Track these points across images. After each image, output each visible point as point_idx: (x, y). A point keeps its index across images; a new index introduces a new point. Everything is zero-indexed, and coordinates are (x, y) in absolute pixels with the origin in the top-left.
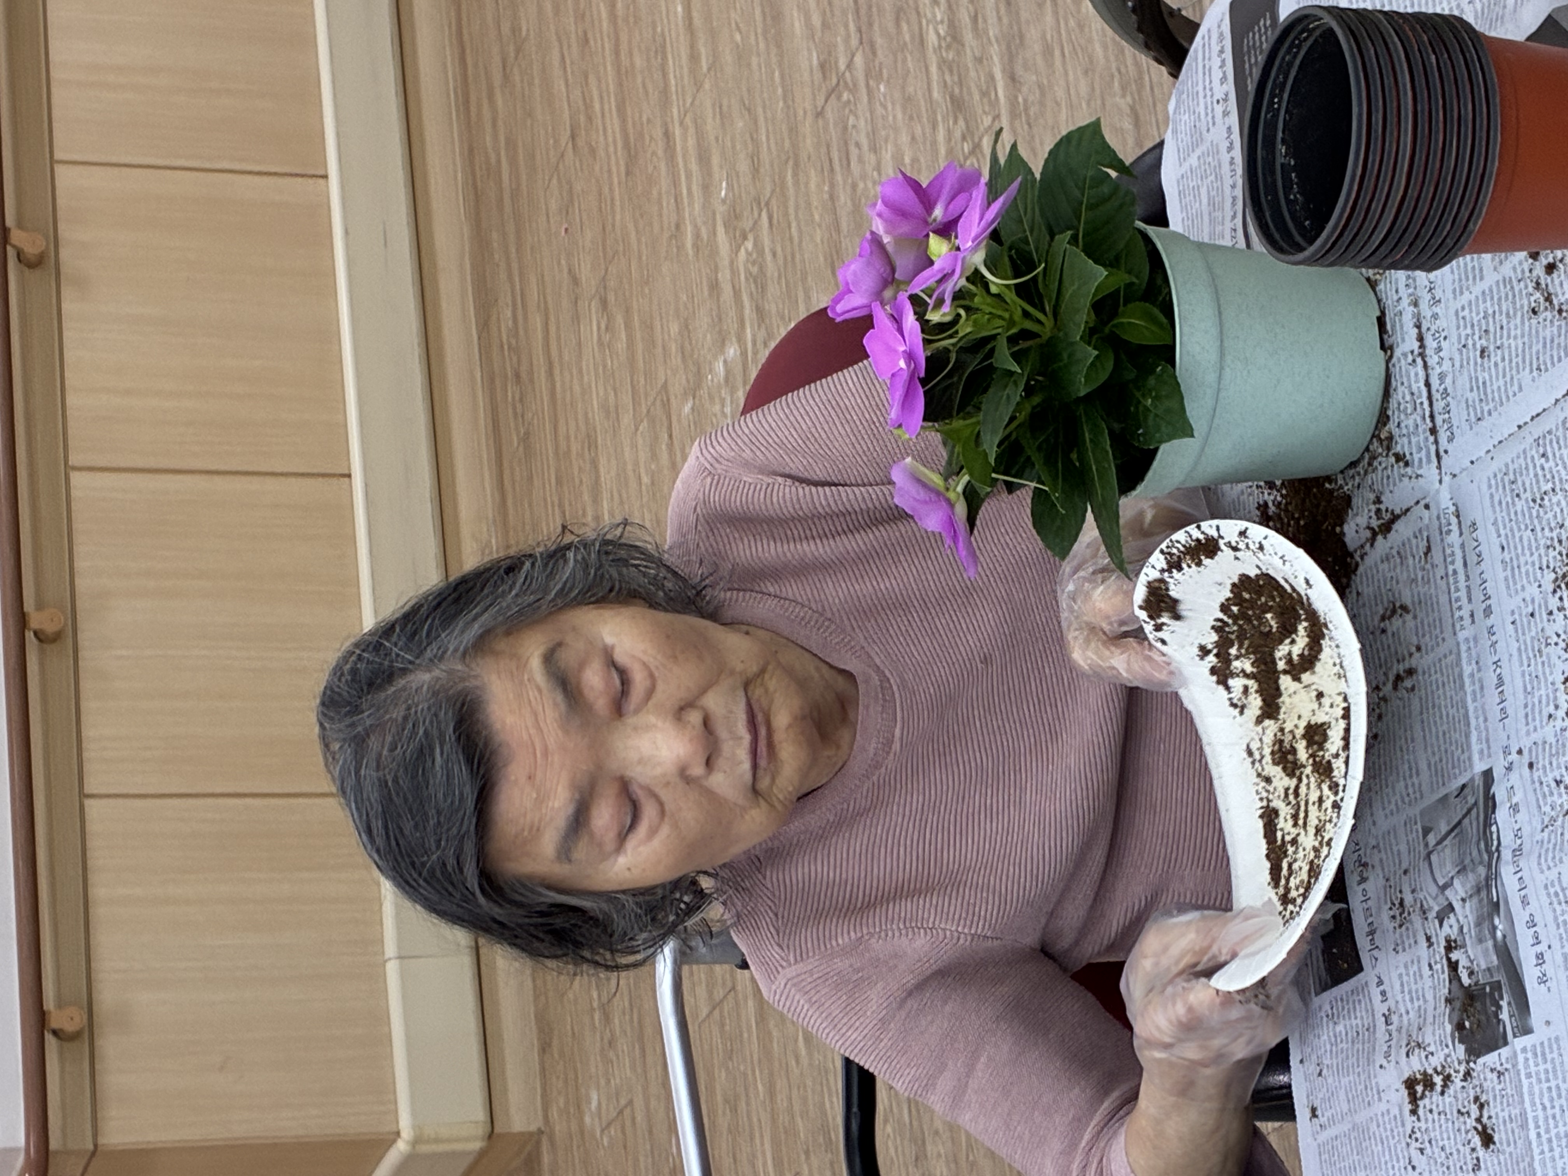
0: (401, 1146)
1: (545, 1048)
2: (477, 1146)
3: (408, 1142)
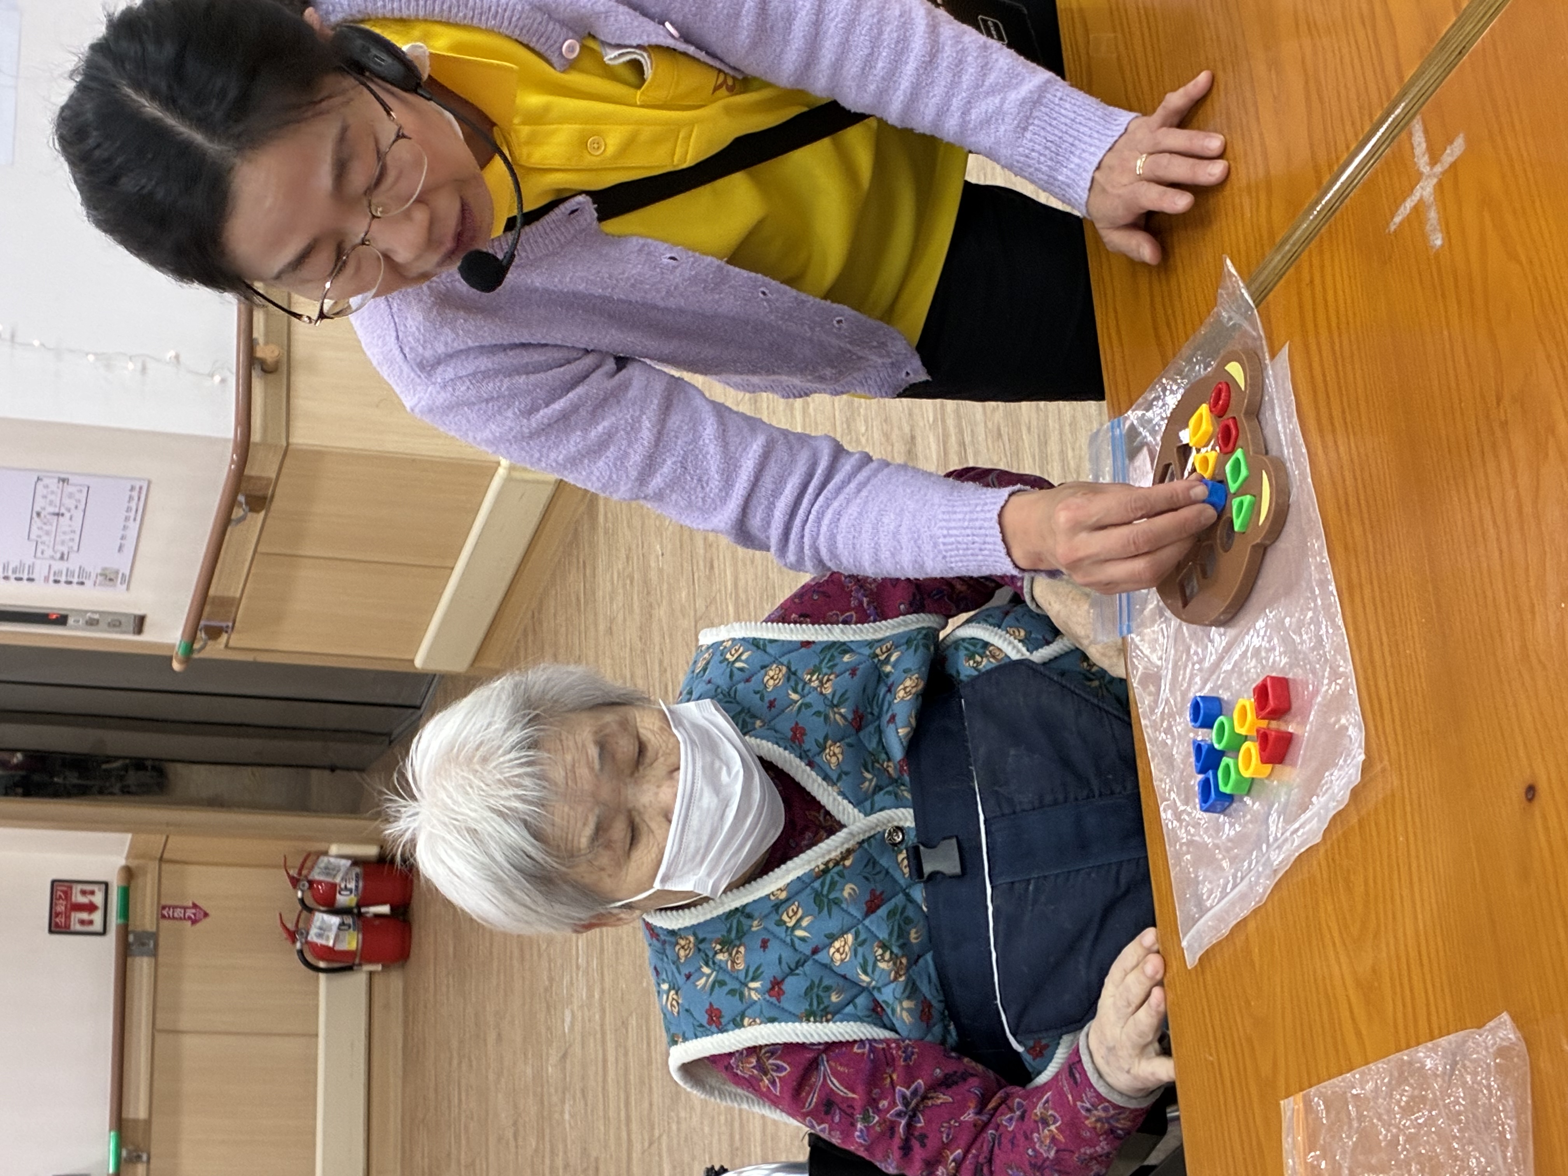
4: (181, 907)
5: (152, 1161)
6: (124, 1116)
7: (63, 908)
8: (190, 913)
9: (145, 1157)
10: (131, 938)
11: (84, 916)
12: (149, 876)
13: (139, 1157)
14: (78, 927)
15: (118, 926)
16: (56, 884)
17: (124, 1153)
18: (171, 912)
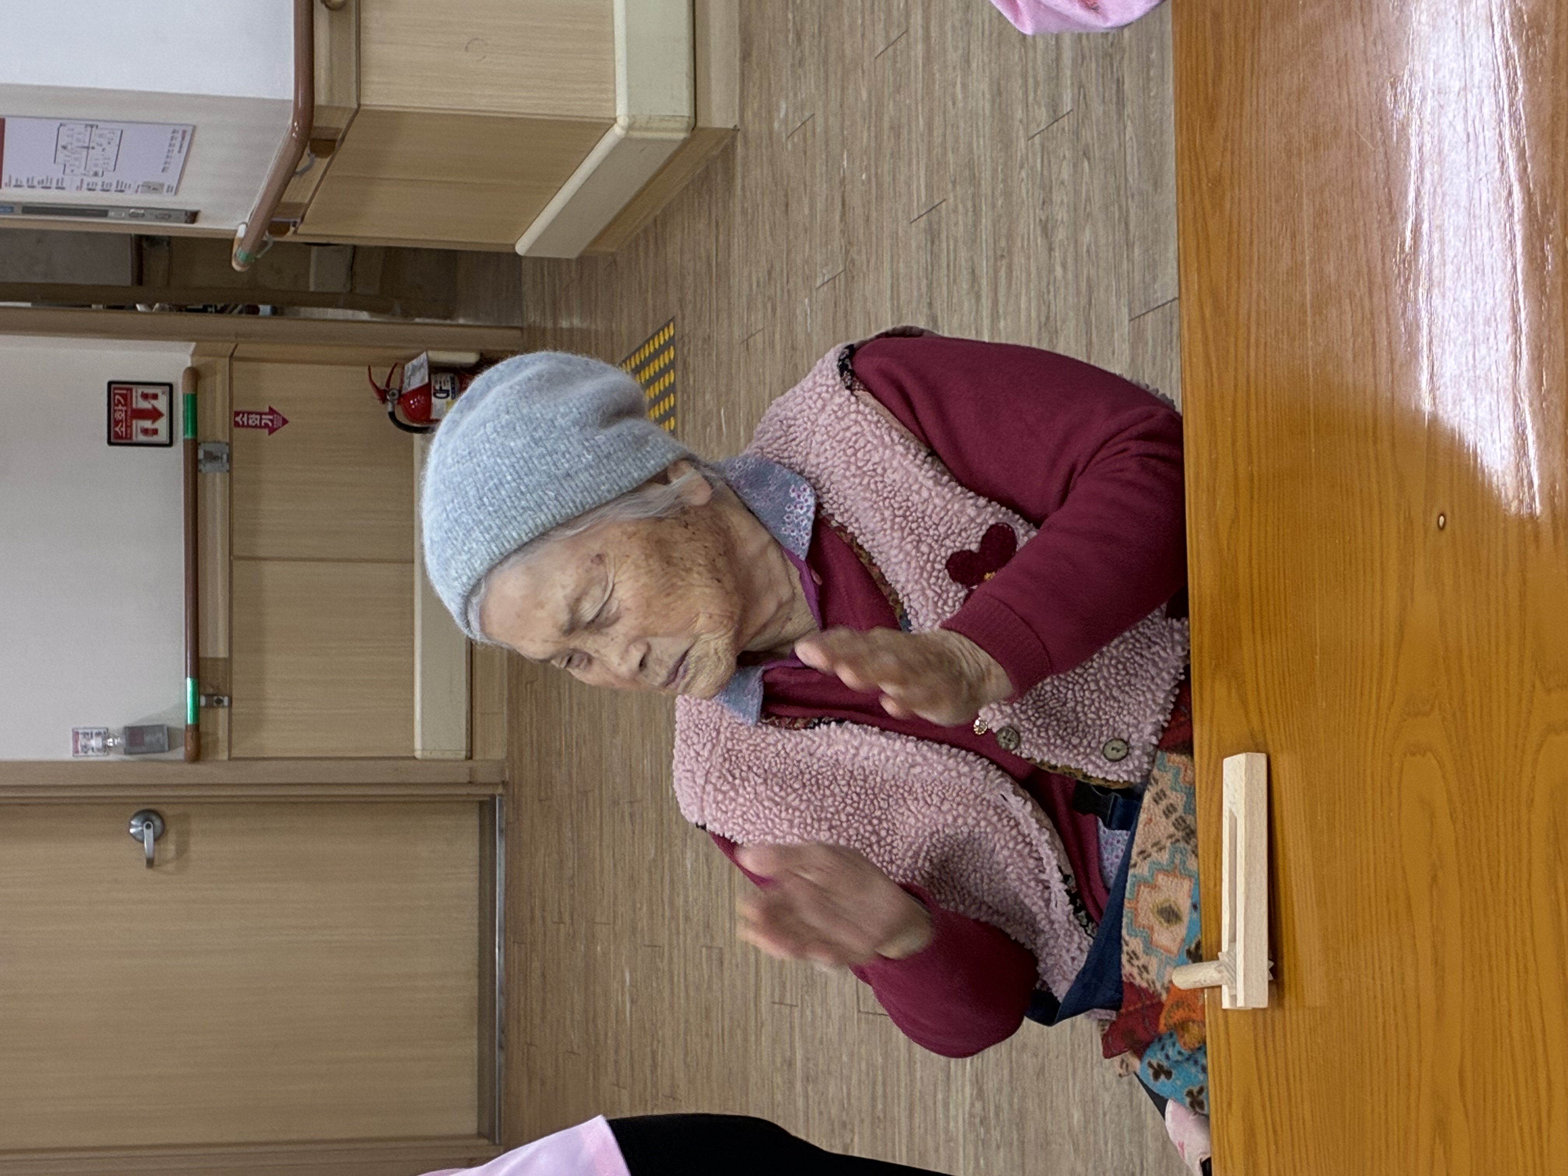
0: (618, 131)
1: (746, 56)
2: (682, 136)
3: (623, 128)
4: (257, 413)
5: (234, 704)
6: (201, 654)
7: (123, 415)
8: (266, 419)
9: (226, 701)
10: (201, 455)
11: (147, 424)
12: (219, 377)
13: (220, 702)
14: (142, 438)
15: (185, 441)
16: (113, 386)
17: (203, 701)
18: (245, 419)
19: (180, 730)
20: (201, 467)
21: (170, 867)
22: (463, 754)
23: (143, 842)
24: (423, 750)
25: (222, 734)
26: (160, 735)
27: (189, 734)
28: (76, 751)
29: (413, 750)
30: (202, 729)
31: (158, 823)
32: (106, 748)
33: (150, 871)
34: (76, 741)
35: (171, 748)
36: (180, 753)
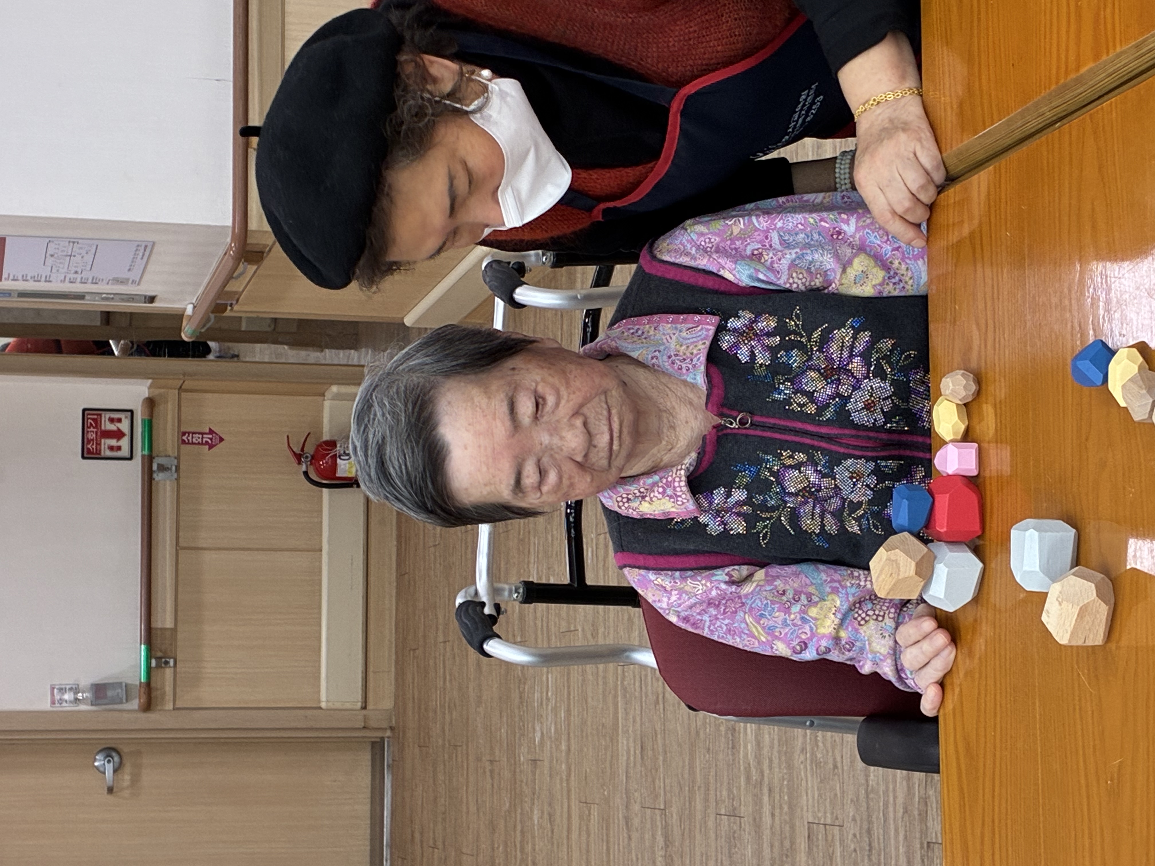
4: (199, 433)
5: (179, 665)
6: (153, 625)
7: (94, 435)
8: (207, 438)
9: (172, 662)
10: (155, 467)
11: (113, 442)
12: (170, 406)
13: (167, 663)
14: (109, 453)
15: (143, 456)
16: (86, 412)
17: (154, 663)
18: (190, 438)
19: (136, 685)
20: (155, 476)
21: (126, 793)
22: (359, 705)
23: (104, 773)
24: (327, 701)
25: (168, 689)
26: (120, 690)
27: (143, 690)
28: (53, 703)
29: (319, 701)
30: (153, 684)
31: (116, 759)
32: (76, 700)
33: (110, 798)
34: (52, 694)
35: (127, 700)
36: (135, 704)
